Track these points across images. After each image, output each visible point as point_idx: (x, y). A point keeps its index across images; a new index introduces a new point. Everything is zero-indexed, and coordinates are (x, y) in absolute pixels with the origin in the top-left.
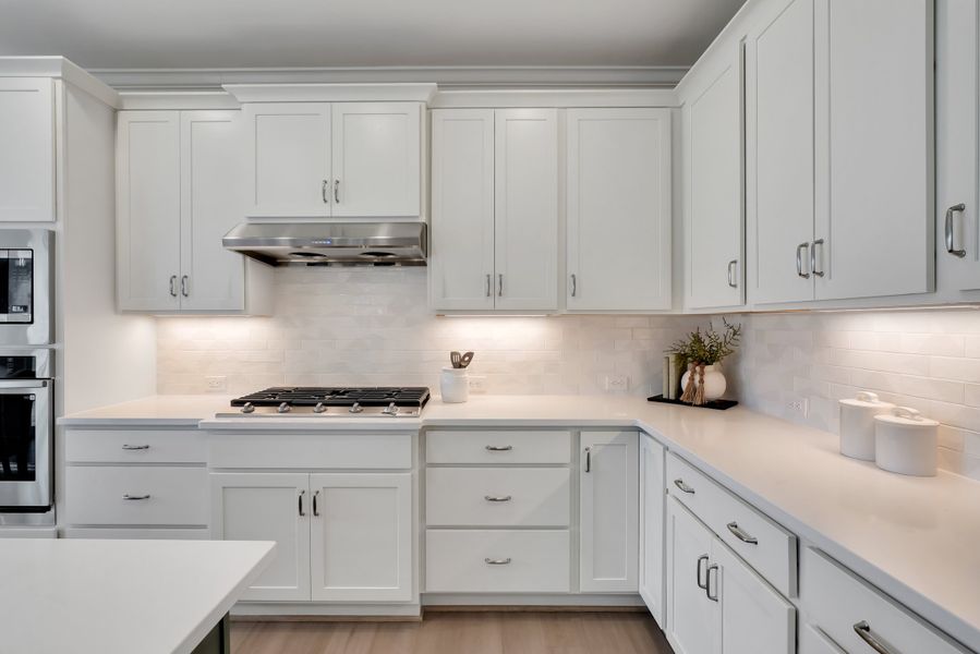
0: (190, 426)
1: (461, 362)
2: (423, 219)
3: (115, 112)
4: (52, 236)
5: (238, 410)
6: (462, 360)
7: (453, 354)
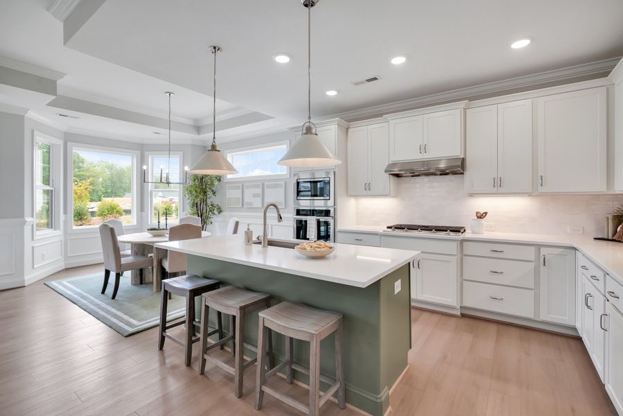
0: (376, 234)
1: (481, 216)
2: (462, 156)
3: (347, 129)
4: (334, 172)
5: (390, 230)
6: (482, 215)
7: (477, 213)
